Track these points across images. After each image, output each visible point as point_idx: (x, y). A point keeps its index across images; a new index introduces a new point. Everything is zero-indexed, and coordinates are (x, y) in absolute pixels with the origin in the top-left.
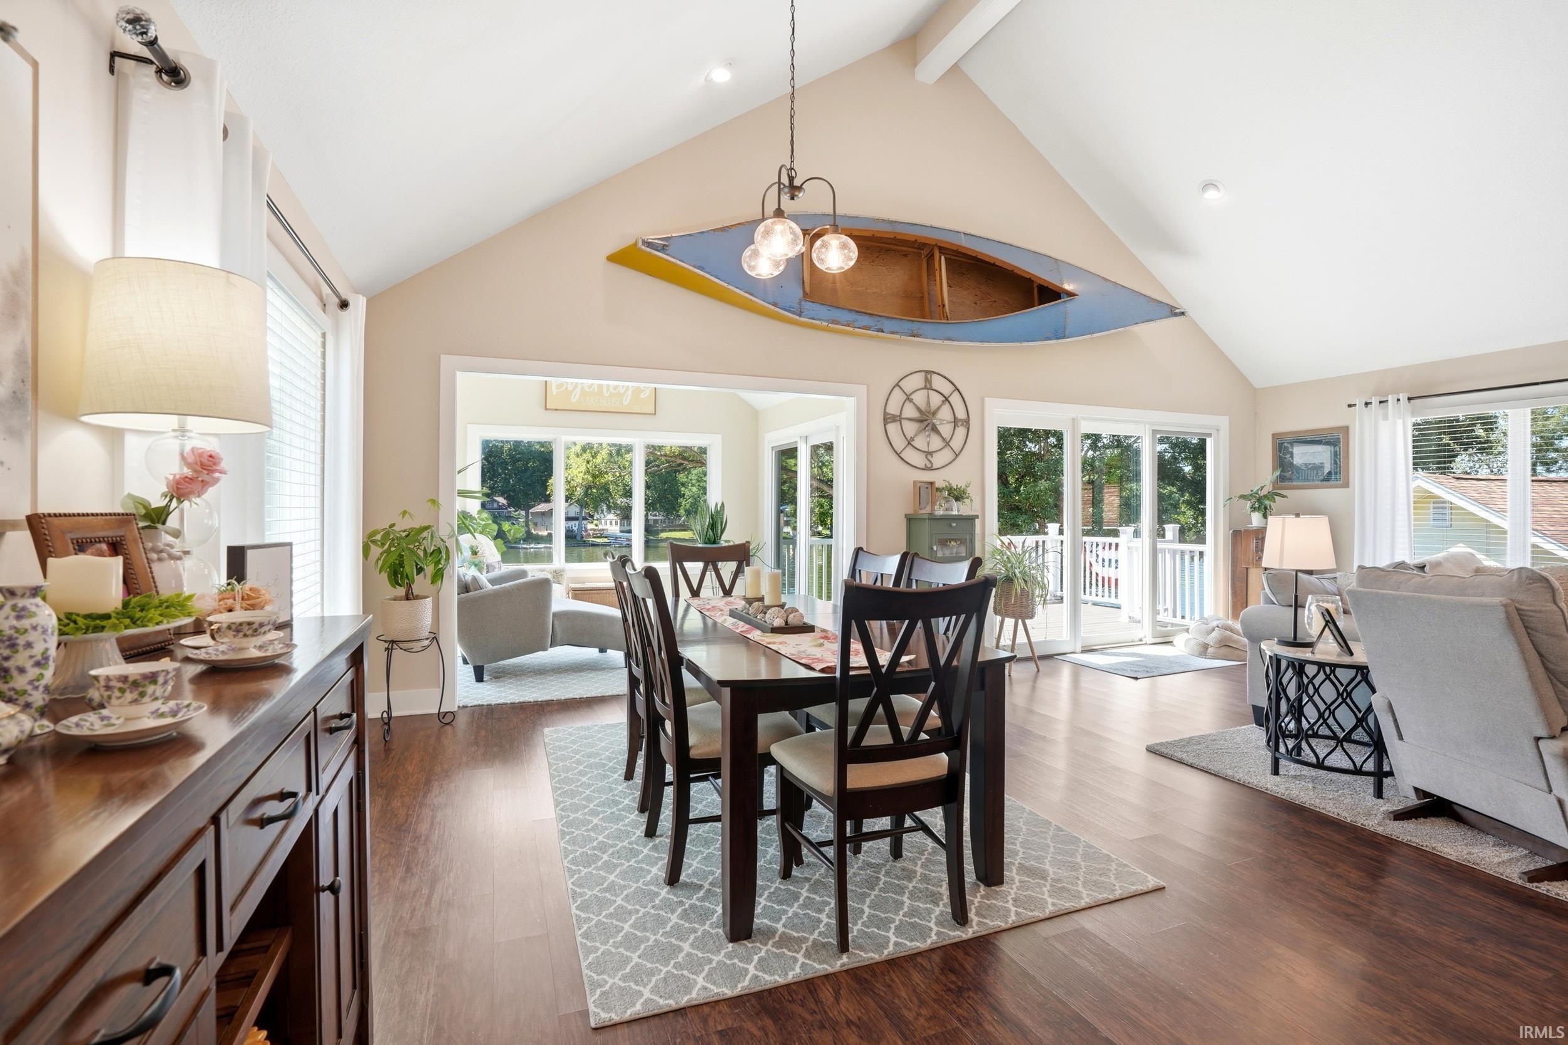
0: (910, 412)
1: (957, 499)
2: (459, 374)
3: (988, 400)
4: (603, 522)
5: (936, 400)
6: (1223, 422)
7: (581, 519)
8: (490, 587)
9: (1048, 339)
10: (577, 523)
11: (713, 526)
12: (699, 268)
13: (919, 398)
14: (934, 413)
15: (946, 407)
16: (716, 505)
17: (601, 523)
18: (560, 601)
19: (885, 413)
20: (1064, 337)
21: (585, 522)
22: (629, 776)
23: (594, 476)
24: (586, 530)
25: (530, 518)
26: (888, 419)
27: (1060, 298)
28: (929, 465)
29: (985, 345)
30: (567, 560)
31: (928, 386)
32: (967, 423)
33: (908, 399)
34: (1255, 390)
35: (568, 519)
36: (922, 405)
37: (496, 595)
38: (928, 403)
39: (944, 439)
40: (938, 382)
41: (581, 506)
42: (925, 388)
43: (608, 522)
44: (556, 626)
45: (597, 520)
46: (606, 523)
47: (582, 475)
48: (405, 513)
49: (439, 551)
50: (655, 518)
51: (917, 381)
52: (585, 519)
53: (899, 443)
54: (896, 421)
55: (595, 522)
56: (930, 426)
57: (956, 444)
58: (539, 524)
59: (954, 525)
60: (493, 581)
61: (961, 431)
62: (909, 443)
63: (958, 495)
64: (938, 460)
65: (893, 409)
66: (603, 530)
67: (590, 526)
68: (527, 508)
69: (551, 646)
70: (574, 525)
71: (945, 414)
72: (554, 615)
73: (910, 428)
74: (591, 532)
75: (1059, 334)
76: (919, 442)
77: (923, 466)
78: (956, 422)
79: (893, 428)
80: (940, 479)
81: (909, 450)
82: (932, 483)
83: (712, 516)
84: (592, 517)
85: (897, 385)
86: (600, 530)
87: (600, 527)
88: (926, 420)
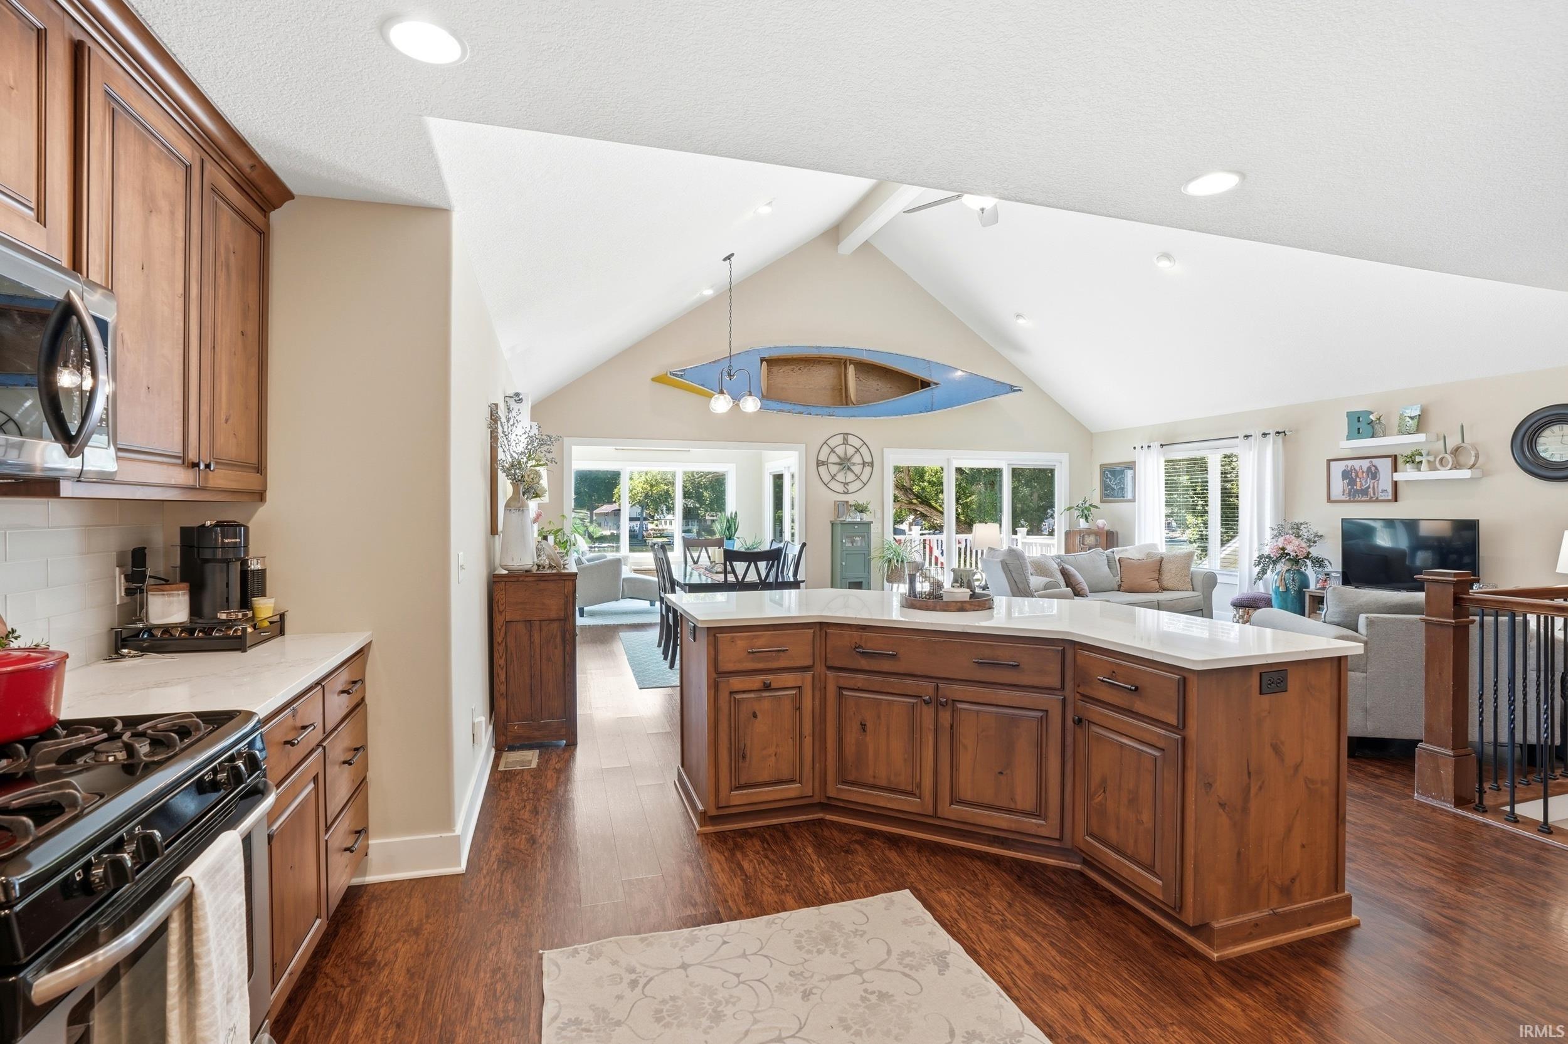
0: (833, 459)
1: (861, 511)
2: (573, 447)
3: (885, 449)
4: (663, 521)
5: (851, 451)
6: (1064, 457)
7: (642, 519)
8: (587, 563)
9: (921, 412)
10: (638, 523)
11: (729, 528)
12: (702, 385)
13: (840, 451)
14: (849, 460)
15: (858, 455)
16: (732, 513)
17: (661, 524)
18: (626, 572)
19: (818, 460)
20: (932, 410)
21: (646, 522)
22: (659, 646)
23: (652, 486)
24: (647, 530)
25: (595, 518)
26: (819, 463)
27: (929, 386)
28: (846, 491)
29: (878, 418)
30: (631, 550)
31: (845, 442)
32: (871, 464)
33: (833, 451)
34: (1092, 434)
35: (631, 519)
36: (842, 455)
37: (591, 567)
38: (846, 454)
39: (856, 475)
40: (852, 440)
41: (642, 507)
42: (844, 444)
43: (668, 522)
44: (625, 587)
45: (657, 520)
46: (666, 523)
47: (642, 484)
48: (550, 522)
49: (567, 541)
50: (712, 518)
51: (839, 439)
52: (645, 519)
53: (826, 478)
54: (823, 465)
55: (656, 522)
56: (846, 467)
57: (864, 478)
58: (603, 524)
59: (856, 527)
60: (589, 561)
61: (868, 469)
62: (833, 478)
63: (862, 509)
64: (852, 487)
65: (822, 458)
66: (663, 530)
67: (650, 526)
68: (591, 509)
69: (622, 598)
70: (636, 525)
71: (857, 459)
72: (623, 579)
73: (834, 469)
74: (652, 532)
75: (930, 408)
76: (840, 477)
77: (842, 492)
78: (864, 464)
79: (822, 469)
80: (851, 499)
81: (833, 482)
82: (847, 502)
83: (728, 521)
84: (653, 517)
85: (825, 443)
86: (660, 530)
87: (660, 527)
88: (845, 463)
